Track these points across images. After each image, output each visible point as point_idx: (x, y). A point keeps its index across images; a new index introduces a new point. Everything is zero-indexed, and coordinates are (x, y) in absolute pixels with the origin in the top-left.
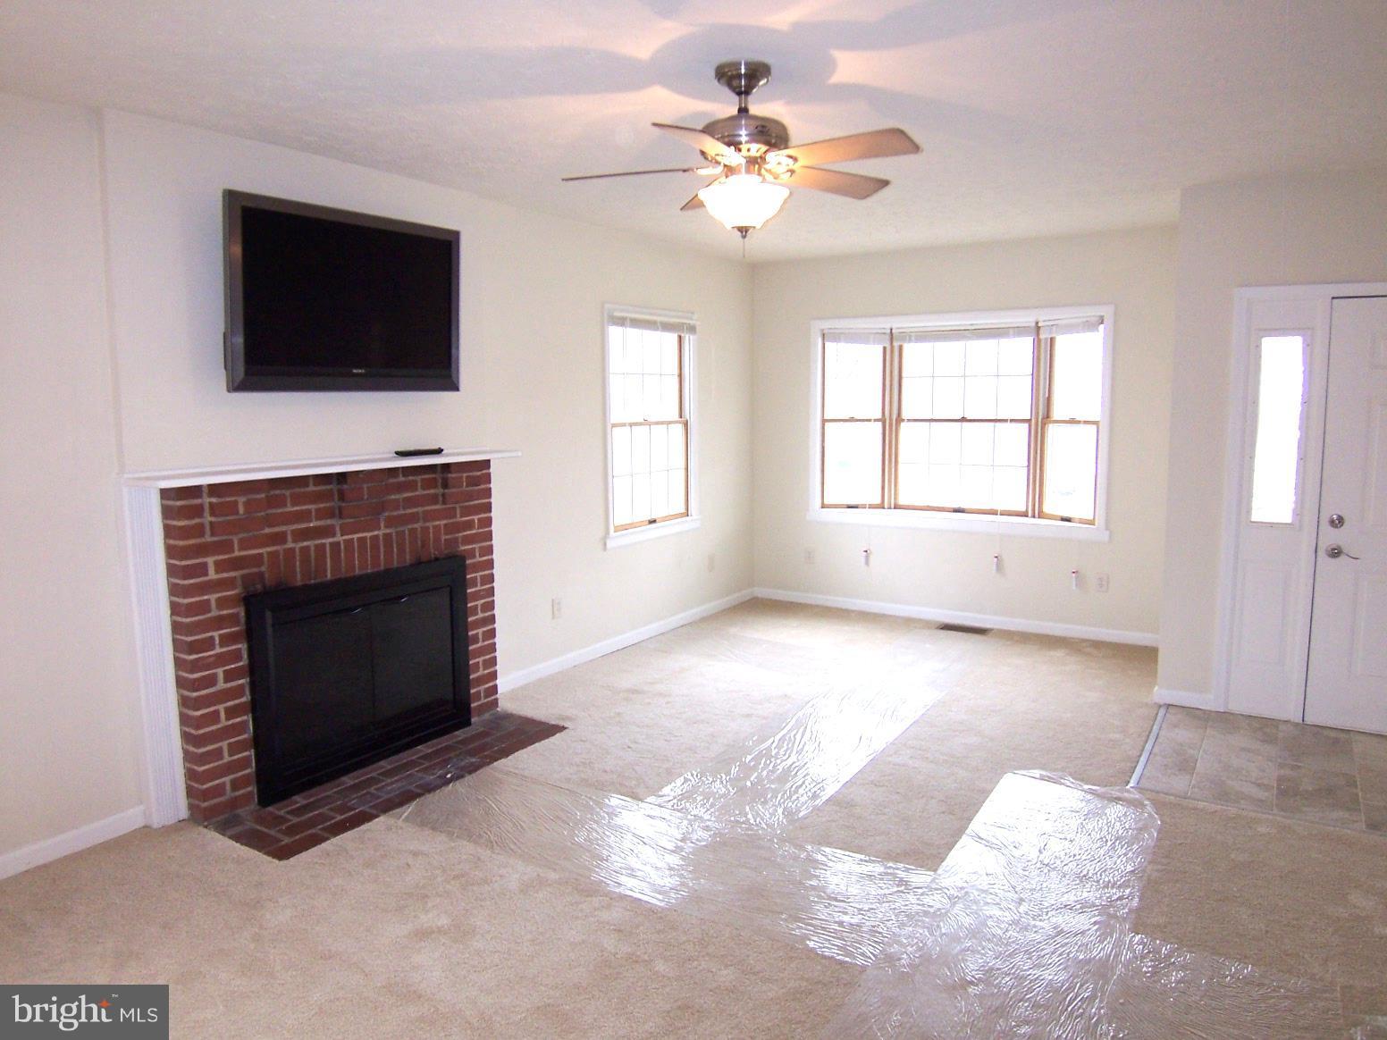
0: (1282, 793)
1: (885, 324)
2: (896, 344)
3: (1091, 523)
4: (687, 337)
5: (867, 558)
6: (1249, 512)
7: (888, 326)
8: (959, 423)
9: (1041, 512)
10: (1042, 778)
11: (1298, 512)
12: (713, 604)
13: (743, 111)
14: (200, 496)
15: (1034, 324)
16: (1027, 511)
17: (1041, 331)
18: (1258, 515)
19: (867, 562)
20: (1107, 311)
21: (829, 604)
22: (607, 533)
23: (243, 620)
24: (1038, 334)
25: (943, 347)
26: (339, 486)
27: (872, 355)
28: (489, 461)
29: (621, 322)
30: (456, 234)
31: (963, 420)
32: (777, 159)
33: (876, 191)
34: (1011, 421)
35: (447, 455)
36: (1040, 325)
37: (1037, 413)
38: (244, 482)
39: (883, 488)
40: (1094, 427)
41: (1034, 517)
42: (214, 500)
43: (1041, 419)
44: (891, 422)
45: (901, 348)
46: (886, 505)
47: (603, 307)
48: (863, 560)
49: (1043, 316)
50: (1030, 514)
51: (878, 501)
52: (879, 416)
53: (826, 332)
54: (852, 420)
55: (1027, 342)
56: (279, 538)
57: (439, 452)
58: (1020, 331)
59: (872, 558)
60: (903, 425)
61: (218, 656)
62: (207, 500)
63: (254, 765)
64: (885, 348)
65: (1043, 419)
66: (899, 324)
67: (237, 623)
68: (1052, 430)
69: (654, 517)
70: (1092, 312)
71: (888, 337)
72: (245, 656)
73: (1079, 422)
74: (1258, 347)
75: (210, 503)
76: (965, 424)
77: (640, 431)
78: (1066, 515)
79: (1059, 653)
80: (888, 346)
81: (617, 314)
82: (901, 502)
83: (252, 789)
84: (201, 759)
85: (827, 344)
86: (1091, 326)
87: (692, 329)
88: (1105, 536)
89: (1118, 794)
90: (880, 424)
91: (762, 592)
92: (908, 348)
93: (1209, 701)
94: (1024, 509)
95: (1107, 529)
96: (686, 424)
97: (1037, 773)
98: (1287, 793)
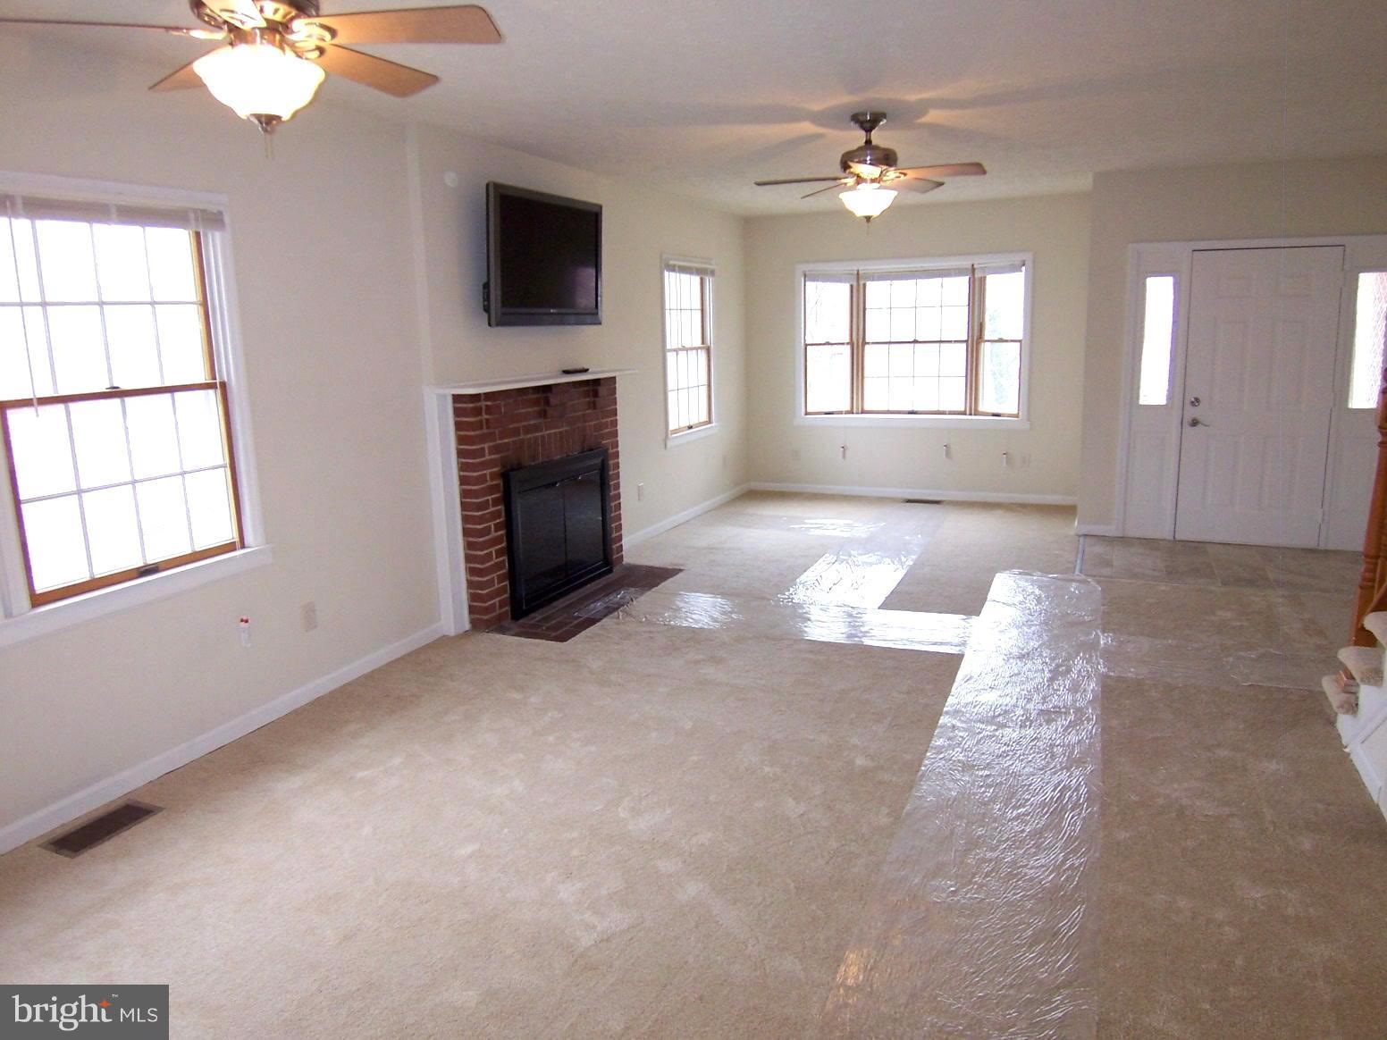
0: (1169, 573)
1: (853, 267)
2: (862, 282)
3: (1017, 416)
4: (709, 281)
5: (844, 452)
6: (1138, 398)
7: (856, 269)
8: (912, 345)
9: (976, 410)
10: (1020, 574)
11: (1170, 397)
12: (719, 498)
13: (868, 142)
14: (479, 401)
15: (970, 267)
16: (965, 411)
17: (976, 271)
18: (1143, 401)
19: (844, 456)
20: (1028, 257)
21: (816, 491)
22: (667, 436)
23: (502, 489)
24: (974, 274)
25: (898, 285)
26: (545, 395)
27: (842, 291)
28: (614, 378)
29: (672, 269)
30: (600, 207)
31: (915, 342)
32: (892, 174)
33: (932, 189)
34: (955, 341)
35: (591, 373)
36: (975, 266)
37: (973, 336)
38: (507, 391)
39: (852, 398)
40: (1019, 344)
41: (971, 414)
42: (489, 403)
43: (975, 339)
44: (858, 344)
45: (864, 286)
46: (855, 411)
47: (661, 256)
48: (841, 454)
49: (978, 261)
50: (968, 412)
51: (848, 408)
52: (848, 340)
53: (807, 273)
54: (828, 343)
55: (963, 282)
56: (516, 432)
57: (586, 371)
58: (959, 272)
59: (848, 452)
60: (867, 347)
61: (492, 513)
62: (483, 404)
63: (509, 591)
64: (852, 286)
65: (977, 339)
66: (865, 267)
67: (499, 492)
68: (986, 349)
69: (691, 424)
70: (1017, 258)
71: (855, 277)
72: (503, 514)
73: (1006, 341)
74: (1144, 284)
75: (487, 406)
76: (917, 345)
77: (682, 354)
78: (996, 411)
79: (999, 512)
80: (855, 284)
81: (671, 262)
82: (867, 408)
83: (508, 608)
84: (481, 585)
85: (807, 283)
86: (1014, 268)
87: (712, 273)
88: (1027, 426)
89: (1071, 577)
90: (849, 346)
91: (755, 485)
92: (870, 285)
93: (1111, 530)
94: (963, 409)
95: (1029, 420)
96: (708, 350)
97: (1016, 571)
98: (1171, 573)
